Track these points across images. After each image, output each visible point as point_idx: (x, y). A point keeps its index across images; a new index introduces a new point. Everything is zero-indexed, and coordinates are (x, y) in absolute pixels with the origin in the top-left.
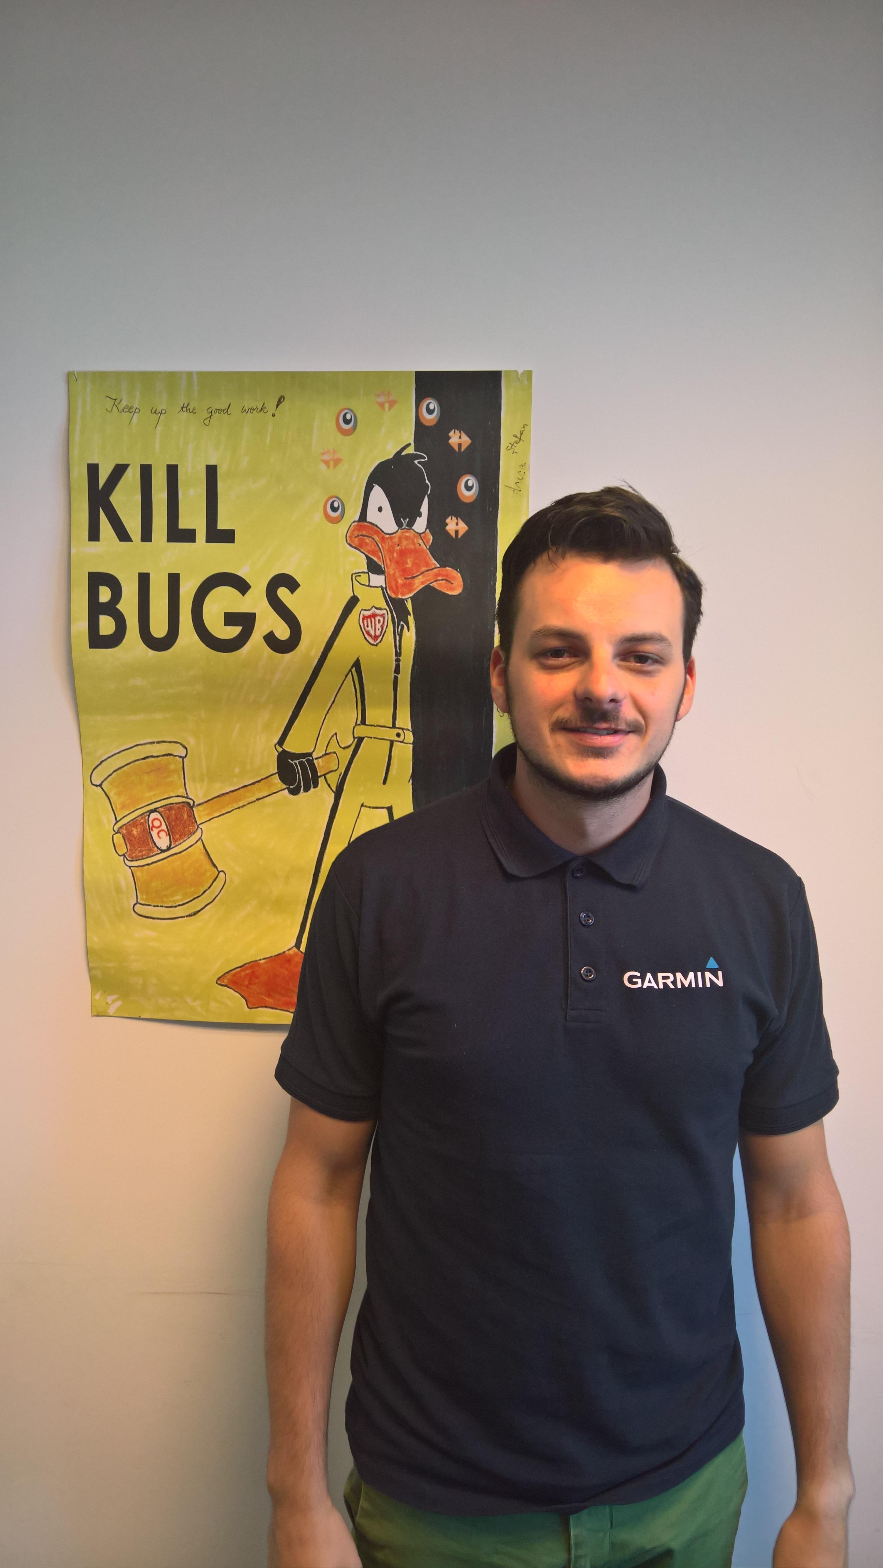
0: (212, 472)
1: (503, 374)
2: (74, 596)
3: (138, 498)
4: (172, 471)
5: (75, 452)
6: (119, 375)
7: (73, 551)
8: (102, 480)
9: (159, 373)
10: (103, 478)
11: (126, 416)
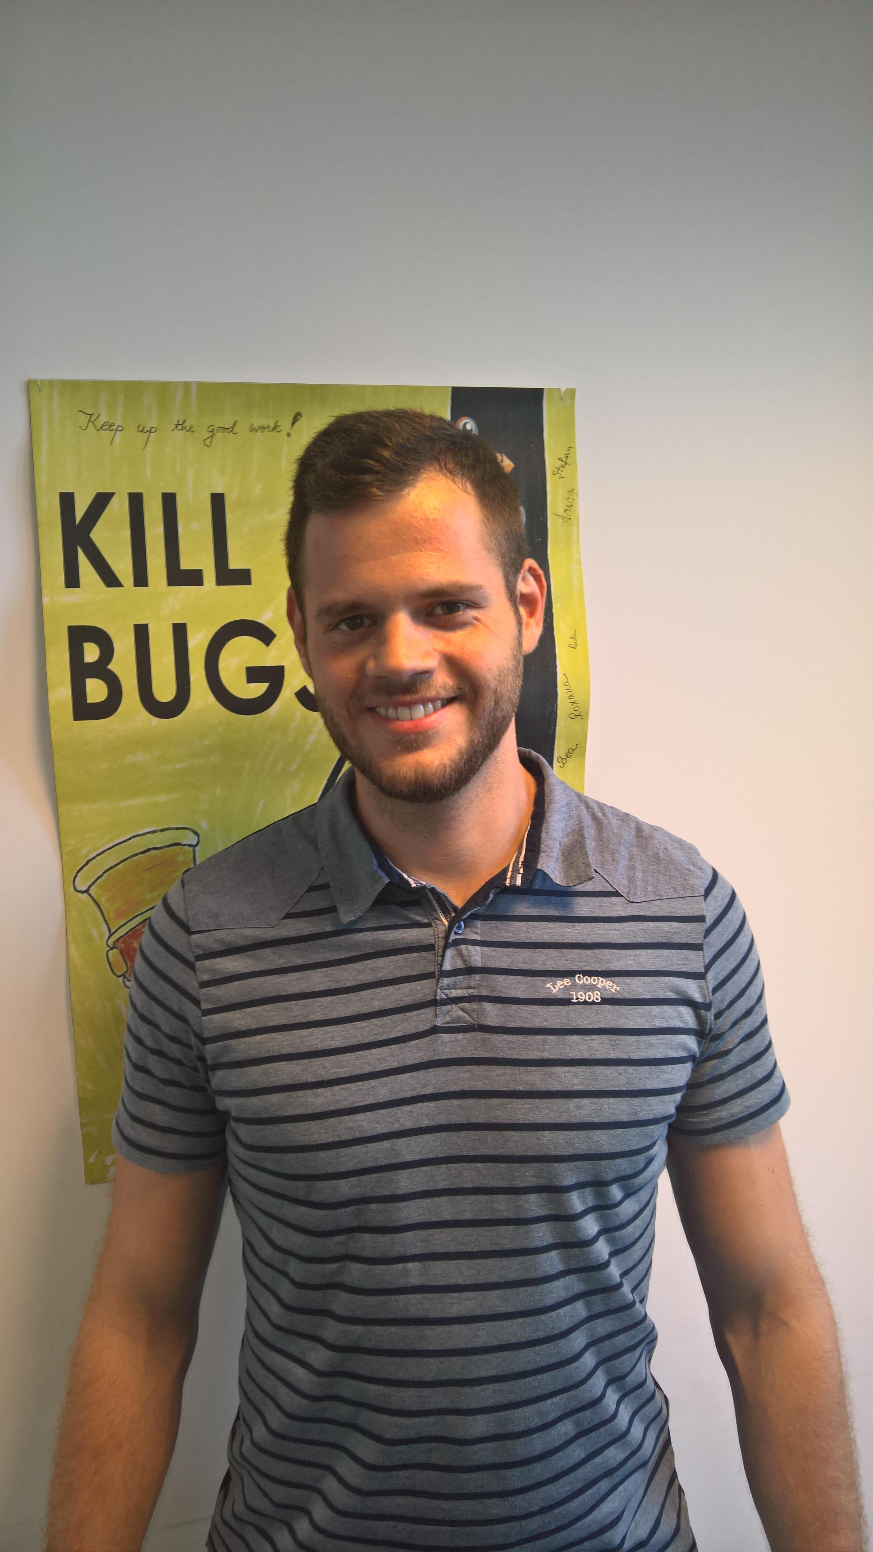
0: (218, 501)
1: (545, 392)
2: (50, 656)
3: (126, 533)
4: (169, 501)
5: (42, 479)
6: (96, 385)
7: (46, 600)
8: (80, 512)
9: (149, 383)
10: (80, 511)
11: (106, 435)
